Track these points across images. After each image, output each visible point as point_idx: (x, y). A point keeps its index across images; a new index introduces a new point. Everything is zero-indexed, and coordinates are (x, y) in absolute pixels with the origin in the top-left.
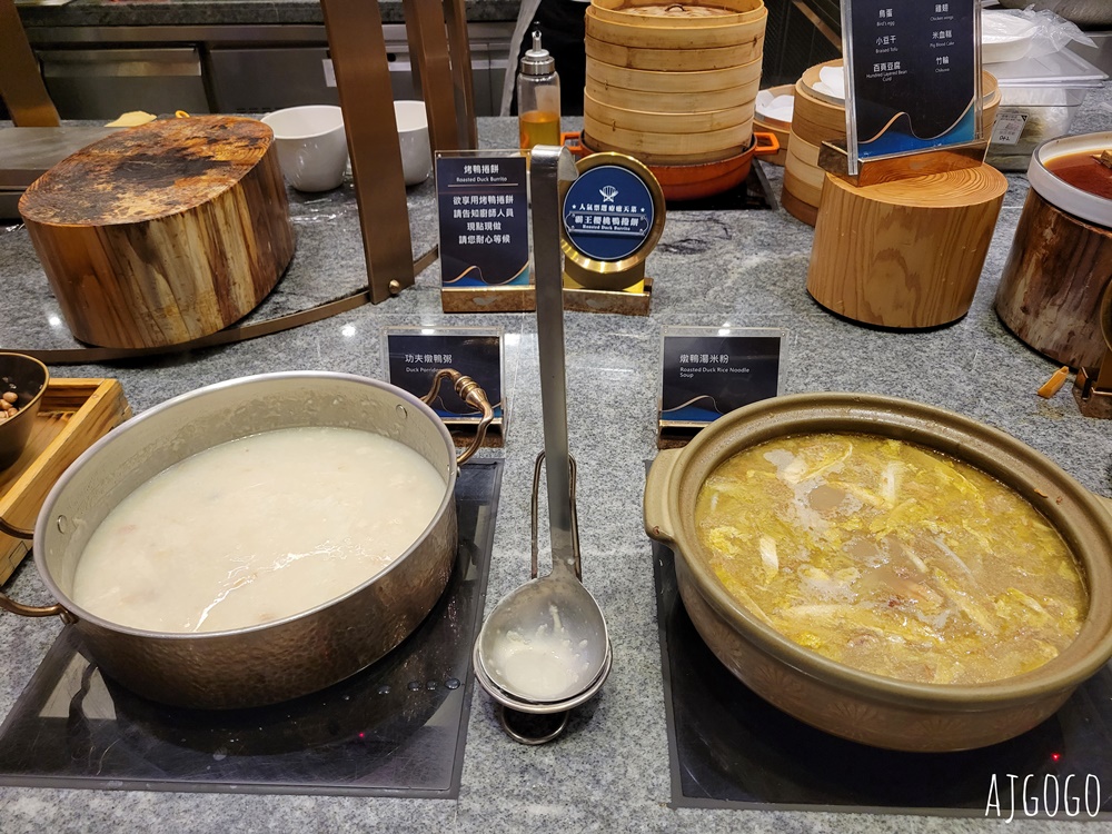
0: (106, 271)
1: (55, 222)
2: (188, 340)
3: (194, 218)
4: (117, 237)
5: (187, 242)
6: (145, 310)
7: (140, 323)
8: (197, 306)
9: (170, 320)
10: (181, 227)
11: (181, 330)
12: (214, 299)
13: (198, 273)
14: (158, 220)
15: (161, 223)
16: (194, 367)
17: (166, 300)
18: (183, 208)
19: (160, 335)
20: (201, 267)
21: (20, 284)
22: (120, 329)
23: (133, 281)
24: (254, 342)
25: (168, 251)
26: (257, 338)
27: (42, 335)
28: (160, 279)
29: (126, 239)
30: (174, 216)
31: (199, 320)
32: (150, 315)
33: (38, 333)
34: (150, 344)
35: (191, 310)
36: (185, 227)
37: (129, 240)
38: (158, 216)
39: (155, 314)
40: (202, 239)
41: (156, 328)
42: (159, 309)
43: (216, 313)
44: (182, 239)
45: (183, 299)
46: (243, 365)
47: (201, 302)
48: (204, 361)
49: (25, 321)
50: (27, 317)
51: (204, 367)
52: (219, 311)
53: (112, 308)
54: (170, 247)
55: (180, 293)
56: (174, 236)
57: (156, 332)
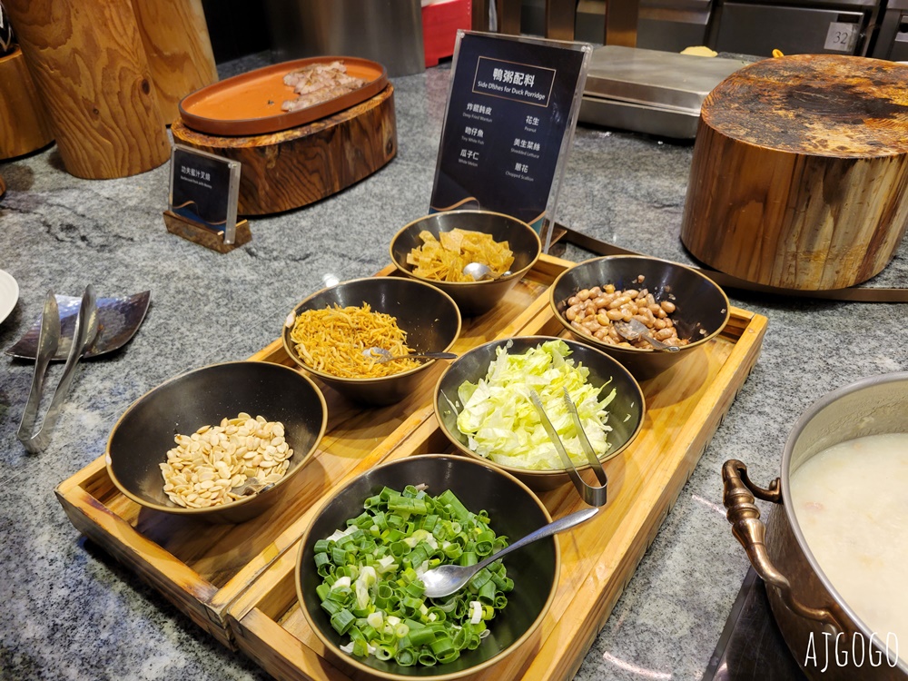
0: (778, 202)
1: (752, 141)
2: (815, 289)
3: (898, 164)
4: (814, 170)
5: (877, 190)
6: (793, 248)
7: (780, 261)
8: (845, 258)
9: (812, 265)
10: (882, 173)
11: (815, 278)
12: (863, 253)
13: (867, 222)
14: (866, 160)
15: (867, 164)
16: (806, 318)
17: (821, 243)
18: (893, 152)
19: (792, 277)
20: (873, 218)
21: (623, 188)
22: (755, 261)
23: (801, 218)
24: (869, 306)
25: (855, 195)
26: (871, 303)
27: (654, 243)
28: (830, 221)
29: (823, 172)
30: (884, 158)
31: (837, 272)
32: (795, 256)
33: (650, 240)
34: (776, 283)
35: (837, 260)
36: (886, 173)
37: (826, 174)
38: (868, 156)
39: (801, 255)
40: (891, 190)
41: (793, 270)
42: (809, 252)
43: (856, 268)
44: (876, 184)
45: (837, 248)
46: (864, 331)
47: (851, 255)
48: (815, 314)
49: (636, 225)
50: (636, 222)
51: (817, 321)
52: (859, 267)
53: (760, 240)
54: (860, 191)
55: (839, 242)
56: (870, 180)
57: (790, 274)
